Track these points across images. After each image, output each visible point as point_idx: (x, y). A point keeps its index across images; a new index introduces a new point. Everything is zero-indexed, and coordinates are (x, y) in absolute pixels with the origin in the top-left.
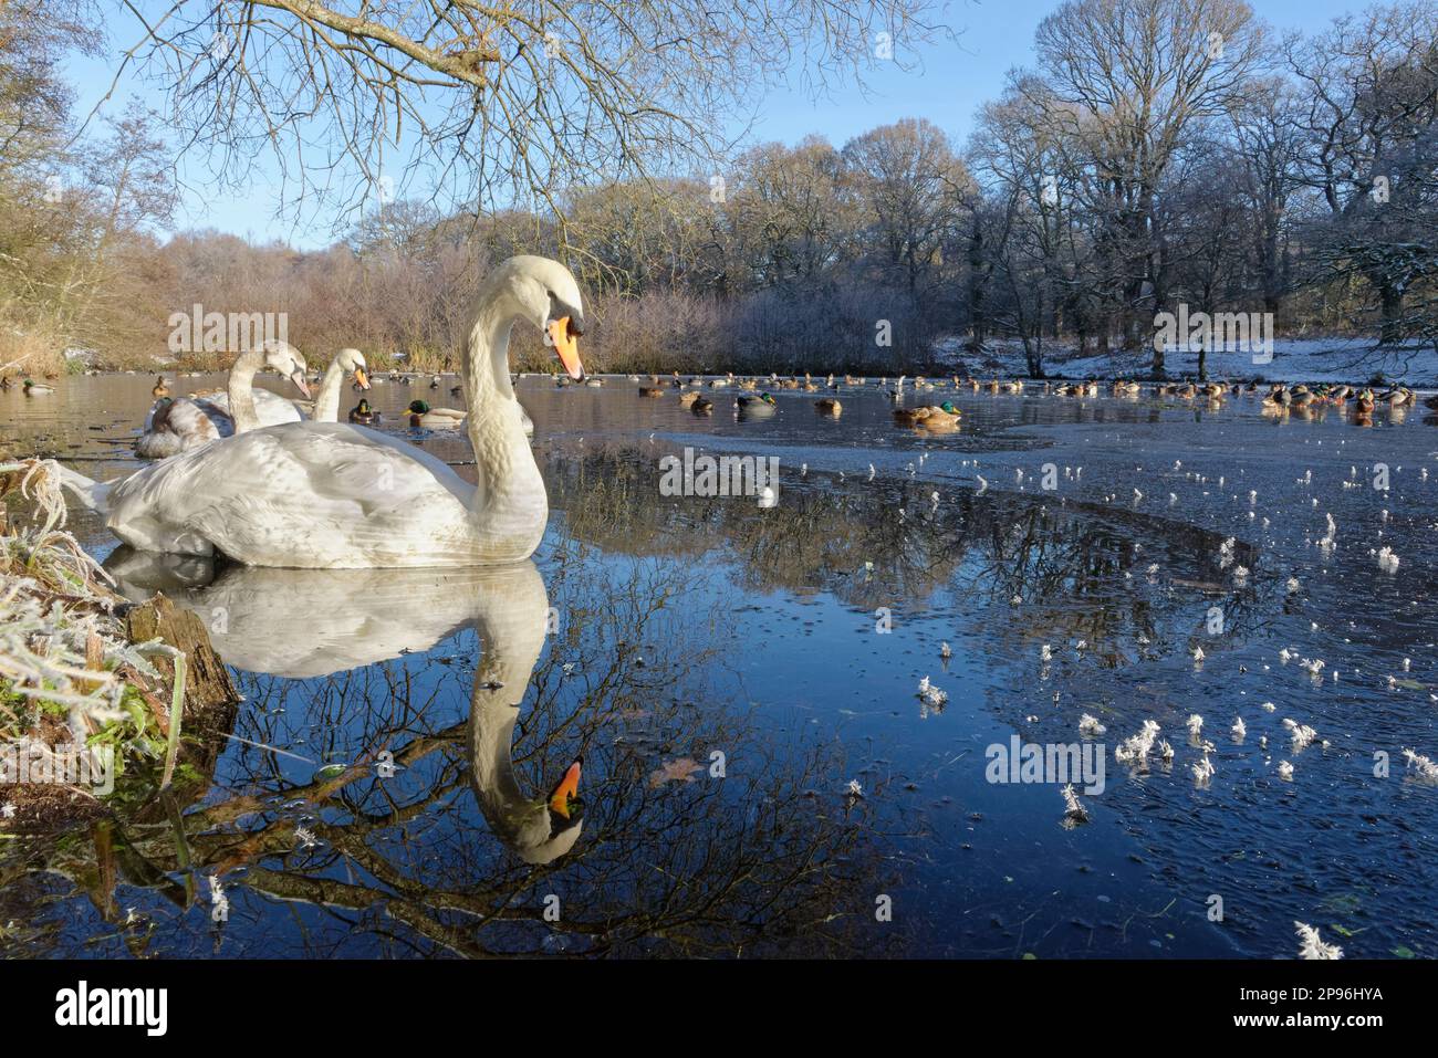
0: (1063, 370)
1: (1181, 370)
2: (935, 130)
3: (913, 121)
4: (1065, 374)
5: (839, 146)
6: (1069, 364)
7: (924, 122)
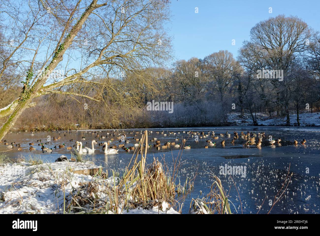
0: (264, 123)
1: (294, 122)
2: (230, 53)
3: (223, 51)
4: (264, 124)
5: (203, 59)
6: (266, 121)
7: (227, 51)
